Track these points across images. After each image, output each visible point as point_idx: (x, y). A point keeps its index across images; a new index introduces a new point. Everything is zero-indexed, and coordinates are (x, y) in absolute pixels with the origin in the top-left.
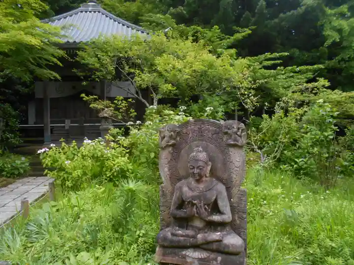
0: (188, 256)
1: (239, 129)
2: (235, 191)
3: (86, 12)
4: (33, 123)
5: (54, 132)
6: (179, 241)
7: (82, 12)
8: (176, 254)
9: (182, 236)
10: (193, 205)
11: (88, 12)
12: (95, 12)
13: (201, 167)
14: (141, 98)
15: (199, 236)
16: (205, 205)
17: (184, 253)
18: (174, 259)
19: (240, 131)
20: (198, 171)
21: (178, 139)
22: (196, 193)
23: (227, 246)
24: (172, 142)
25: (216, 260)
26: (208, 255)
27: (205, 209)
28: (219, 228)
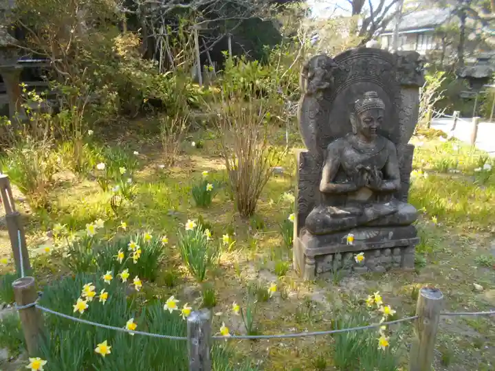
8: (336, 241)
15: (369, 211)
16: (379, 170)
18: (334, 247)
20: (377, 124)
21: (333, 79)
22: (366, 156)
23: (403, 217)
24: (326, 85)
25: (387, 236)
26: (377, 232)
27: (380, 175)
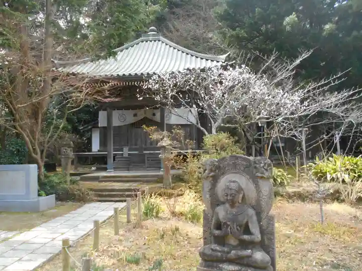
0: (224, 268)
1: (265, 164)
2: (264, 216)
3: (147, 41)
4: (97, 151)
5: (116, 159)
6: (217, 256)
7: (142, 42)
9: (220, 252)
10: (228, 226)
11: (149, 42)
12: (155, 41)
13: (233, 195)
14: (199, 125)
15: (233, 252)
16: (237, 226)
17: (221, 266)
19: (266, 166)
20: (231, 198)
21: (217, 171)
22: (230, 216)
24: (212, 174)
26: (240, 268)
27: (237, 229)
28: (250, 247)
